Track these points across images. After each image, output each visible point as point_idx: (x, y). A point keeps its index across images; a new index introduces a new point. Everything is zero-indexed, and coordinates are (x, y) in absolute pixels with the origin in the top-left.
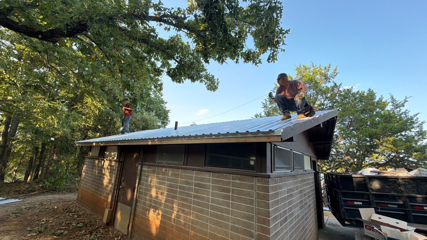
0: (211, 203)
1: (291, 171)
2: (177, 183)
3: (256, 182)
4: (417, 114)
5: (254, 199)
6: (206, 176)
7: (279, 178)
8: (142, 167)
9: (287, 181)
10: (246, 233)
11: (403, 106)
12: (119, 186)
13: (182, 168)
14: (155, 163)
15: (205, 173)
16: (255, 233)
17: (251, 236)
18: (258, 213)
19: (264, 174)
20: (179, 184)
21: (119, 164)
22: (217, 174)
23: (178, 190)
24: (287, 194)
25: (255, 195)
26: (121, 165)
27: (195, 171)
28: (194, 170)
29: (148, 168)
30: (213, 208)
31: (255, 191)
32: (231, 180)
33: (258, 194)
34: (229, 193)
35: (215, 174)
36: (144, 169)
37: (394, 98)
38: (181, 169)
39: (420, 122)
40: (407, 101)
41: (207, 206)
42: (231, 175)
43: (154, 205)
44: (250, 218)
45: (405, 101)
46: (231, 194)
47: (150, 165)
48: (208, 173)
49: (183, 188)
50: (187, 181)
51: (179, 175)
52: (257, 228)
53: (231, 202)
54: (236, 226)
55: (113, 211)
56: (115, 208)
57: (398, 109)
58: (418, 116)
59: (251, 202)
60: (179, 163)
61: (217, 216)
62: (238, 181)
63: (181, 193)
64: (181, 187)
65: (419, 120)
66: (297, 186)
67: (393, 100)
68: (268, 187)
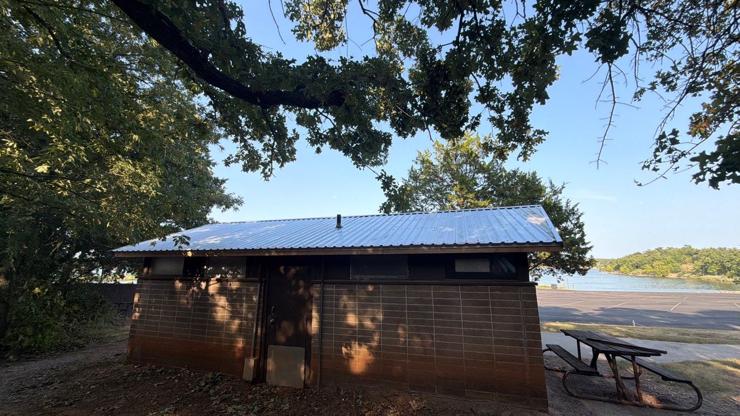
0: (463, 320)
2: (402, 303)
3: (521, 291)
4: (577, 205)
5: (521, 308)
6: (452, 290)
8: (324, 287)
10: (514, 343)
11: (561, 193)
12: (265, 321)
13: (409, 284)
14: (349, 279)
15: (448, 287)
17: (520, 344)
18: (527, 322)
19: (526, 282)
20: (406, 304)
21: (261, 286)
22: (468, 287)
23: (406, 311)
25: (521, 304)
26: (264, 286)
27: (432, 286)
29: (338, 287)
30: (465, 325)
31: (521, 300)
32: (489, 292)
33: (524, 303)
34: (488, 306)
35: (465, 287)
36: (327, 289)
37: (553, 183)
38: (407, 284)
39: (579, 214)
40: (564, 187)
41: (459, 324)
42: (489, 287)
44: (518, 328)
45: (563, 187)
46: (490, 307)
47: (342, 283)
48: (455, 287)
49: (415, 308)
50: (420, 299)
51: (405, 293)
52: (527, 336)
53: (491, 315)
54: (502, 338)
55: (258, 360)
56: (262, 354)
57: (556, 196)
58: (578, 207)
59: (517, 312)
60: (400, 277)
61: (474, 333)
62: (498, 293)
63: (411, 315)
64: (410, 308)
65: (579, 211)
67: (552, 186)
68: (535, 295)
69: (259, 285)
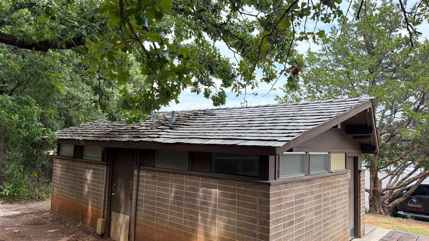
0: (218, 208)
1: (305, 176)
2: (182, 190)
3: (259, 189)
5: (257, 204)
6: (213, 182)
7: (283, 185)
8: (139, 172)
9: (296, 187)
10: (250, 234)
12: (110, 194)
13: (187, 174)
14: (155, 167)
15: (211, 179)
16: (258, 233)
17: (255, 236)
18: (261, 217)
19: (266, 182)
20: (184, 191)
21: (107, 168)
22: (223, 181)
23: (184, 196)
24: (295, 199)
25: (258, 200)
26: (110, 168)
27: (201, 178)
28: (199, 176)
29: (147, 173)
30: (220, 213)
31: (258, 197)
32: (237, 187)
33: (260, 199)
34: (235, 199)
35: (221, 181)
36: (141, 174)
41: (215, 212)
42: (237, 182)
43: (157, 212)
44: (254, 221)
46: (236, 200)
47: (150, 170)
48: (215, 180)
49: (189, 195)
50: (192, 187)
51: (184, 182)
52: (260, 229)
53: (237, 207)
54: (242, 228)
55: (106, 221)
56: (108, 217)
59: (255, 207)
60: (183, 168)
61: (224, 221)
62: (243, 188)
63: (187, 200)
64: (186, 194)
66: (312, 191)
68: (269, 194)
69: (106, 167)
